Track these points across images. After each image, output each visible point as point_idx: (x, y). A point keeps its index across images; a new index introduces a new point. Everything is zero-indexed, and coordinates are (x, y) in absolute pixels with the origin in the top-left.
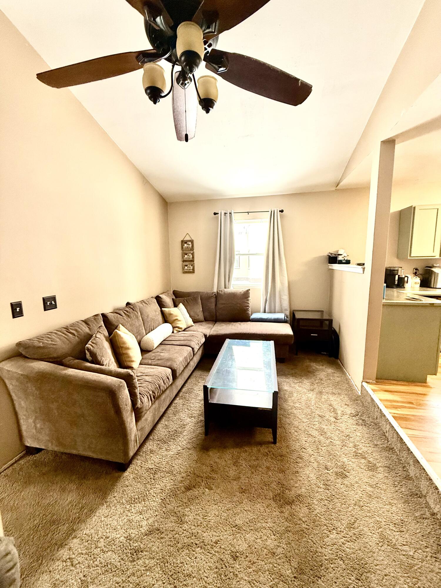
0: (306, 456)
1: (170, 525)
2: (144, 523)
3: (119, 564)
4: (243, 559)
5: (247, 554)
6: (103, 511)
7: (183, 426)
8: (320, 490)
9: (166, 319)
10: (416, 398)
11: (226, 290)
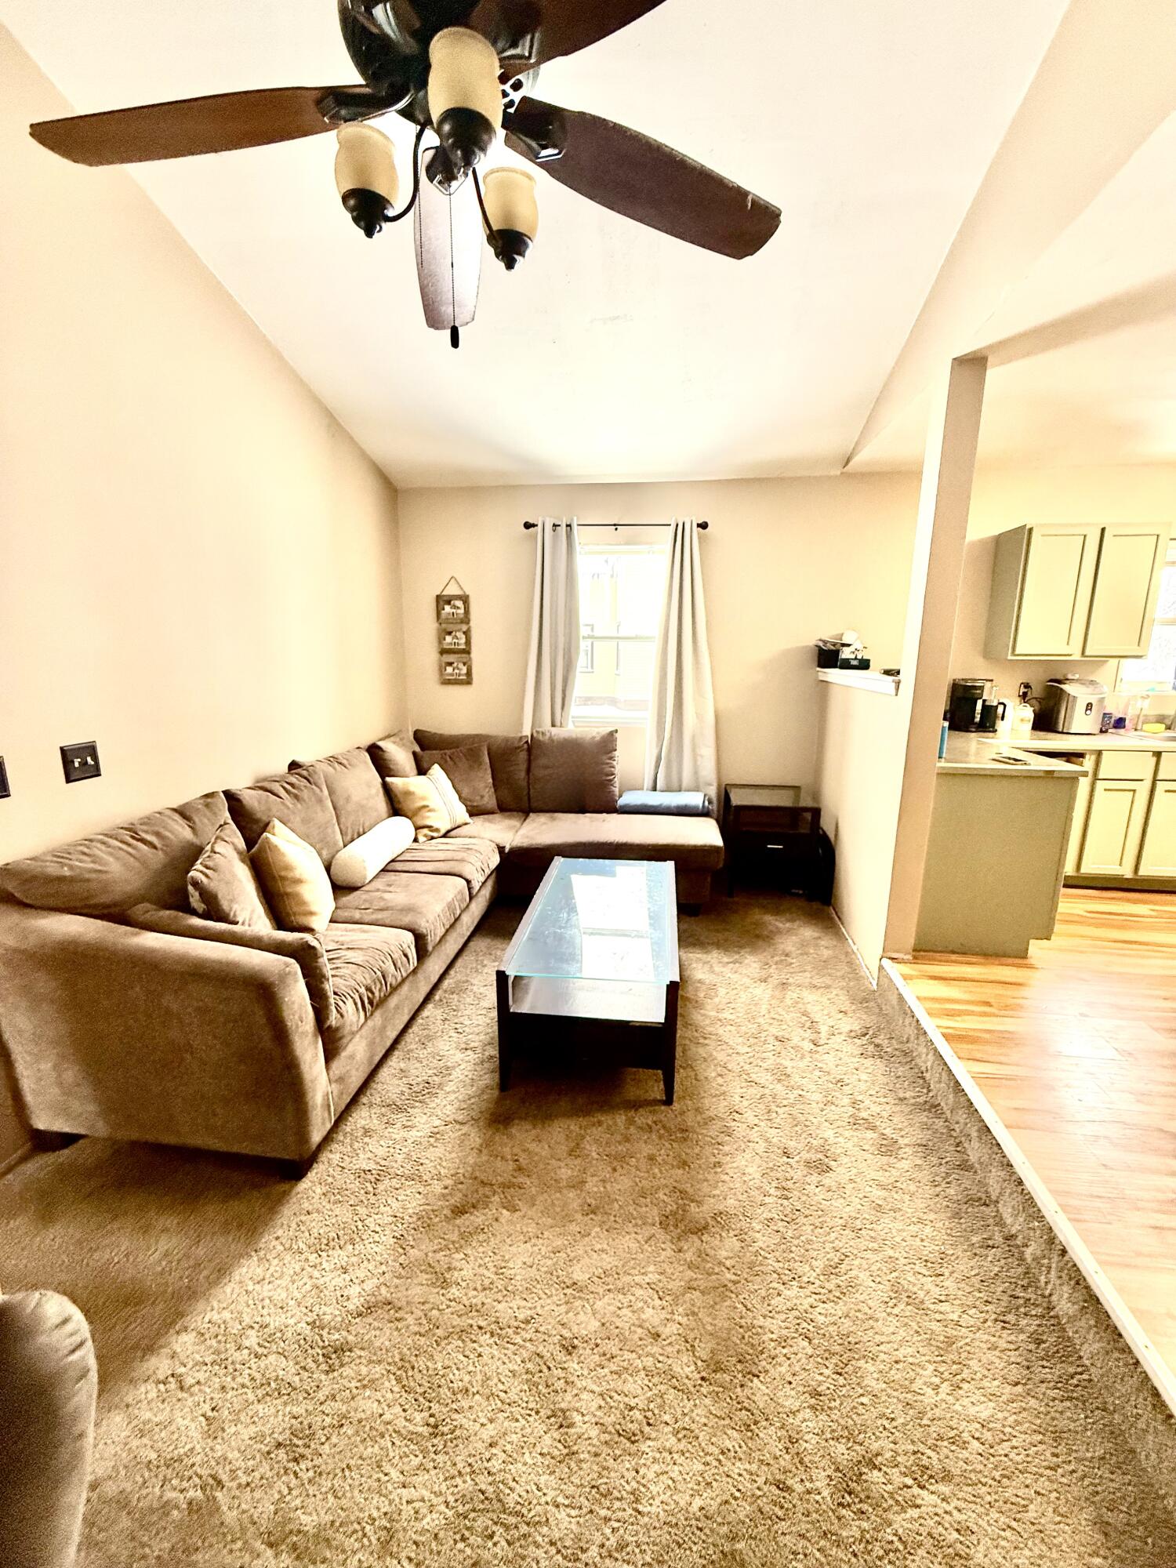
0: (740, 1130)
1: (418, 1289)
2: (354, 1291)
3: (297, 1378)
4: (588, 1351)
5: (599, 1341)
6: (248, 1270)
7: (445, 1071)
8: (767, 1200)
9: (396, 806)
10: (1001, 992)
11: (554, 731)
